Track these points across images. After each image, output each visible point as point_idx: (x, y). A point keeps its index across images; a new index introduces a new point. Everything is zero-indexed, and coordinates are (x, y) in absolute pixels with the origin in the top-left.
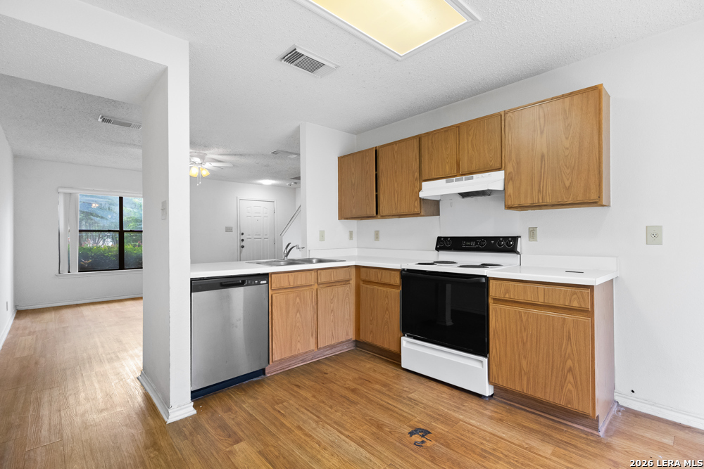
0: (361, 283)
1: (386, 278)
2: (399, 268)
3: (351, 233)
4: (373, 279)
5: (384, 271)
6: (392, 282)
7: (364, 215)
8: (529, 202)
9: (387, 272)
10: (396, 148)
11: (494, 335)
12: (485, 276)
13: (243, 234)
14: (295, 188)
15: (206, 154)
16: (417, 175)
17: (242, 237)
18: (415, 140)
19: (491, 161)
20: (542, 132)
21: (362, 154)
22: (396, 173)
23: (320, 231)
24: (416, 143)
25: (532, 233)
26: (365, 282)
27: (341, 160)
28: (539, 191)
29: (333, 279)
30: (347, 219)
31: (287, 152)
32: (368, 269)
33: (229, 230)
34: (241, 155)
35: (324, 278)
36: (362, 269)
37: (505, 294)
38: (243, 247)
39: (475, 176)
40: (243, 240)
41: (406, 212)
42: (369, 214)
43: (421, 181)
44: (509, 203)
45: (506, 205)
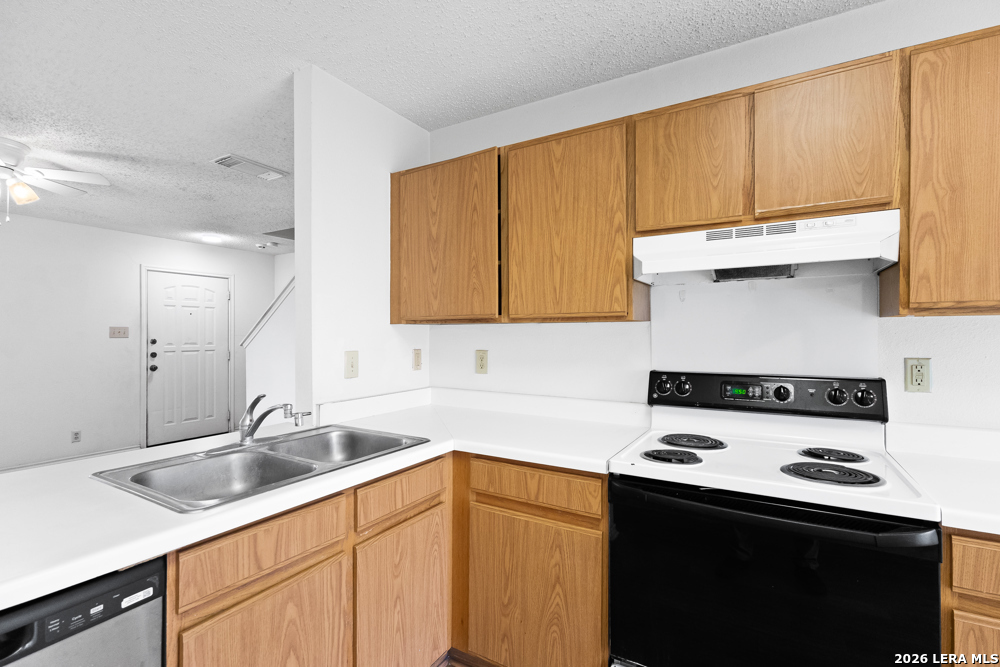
0: (472, 497)
1: (555, 494)
2: (604, 471)
3: (417, 353)
4: (511, 492)
5: (547, 475)
6: (576, 506)
7: (466, 313)
9: (556, 476)
10: (558, 149)
13: (154, 342)
14: (273, 256)
15: (24, 146)
16: (620, 217)
17: (153, 349)
18: (616, 130)
21: (463, 165)
22: (556, 212)
23: (347, 353)
24: (618, 138)
25: (916, 372)
26: (485, 497)
27: (400, 181)
29: (399, 505)
30: (415, 322)
31: (256, 164)
32: (496, 465)
33: (118, 333)
34: (133, 160)
35: (374, 509)
36: (475, 463)
38: (154, 368)
39: (800, 223)
40: (154, 355)
41: (589, 311)
42: (478, 312)
43: (632, 233)
44: (919, 295)
45: (907, 304)
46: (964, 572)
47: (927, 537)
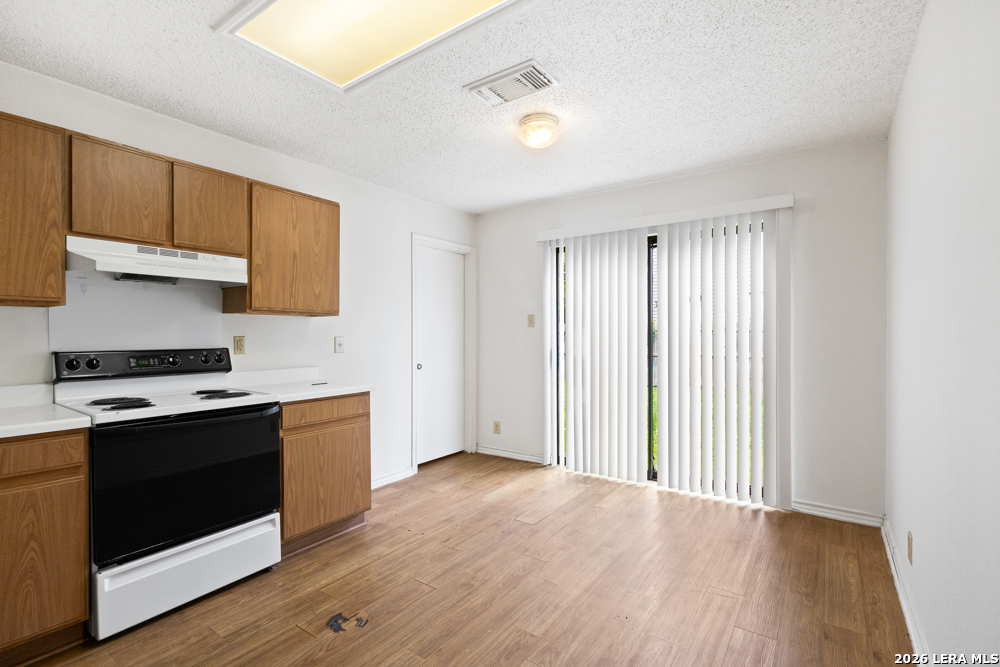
1: (25, 462)
6: (54, 464)
8: (280, 306)
11: (289, 476)
12: (276, 403)
16: (56, 214)
18: (50, 135)
19: (231, 241)
20: (294, 228)
24: (53, 143)
25: (239, 343)
28: (291, 295)
37: (301, 420)
39: (200, 255)
43: (66, 231)
44: (256, 304)
45: (251, 307)
46: (287, 420)
47: (275, 409)
